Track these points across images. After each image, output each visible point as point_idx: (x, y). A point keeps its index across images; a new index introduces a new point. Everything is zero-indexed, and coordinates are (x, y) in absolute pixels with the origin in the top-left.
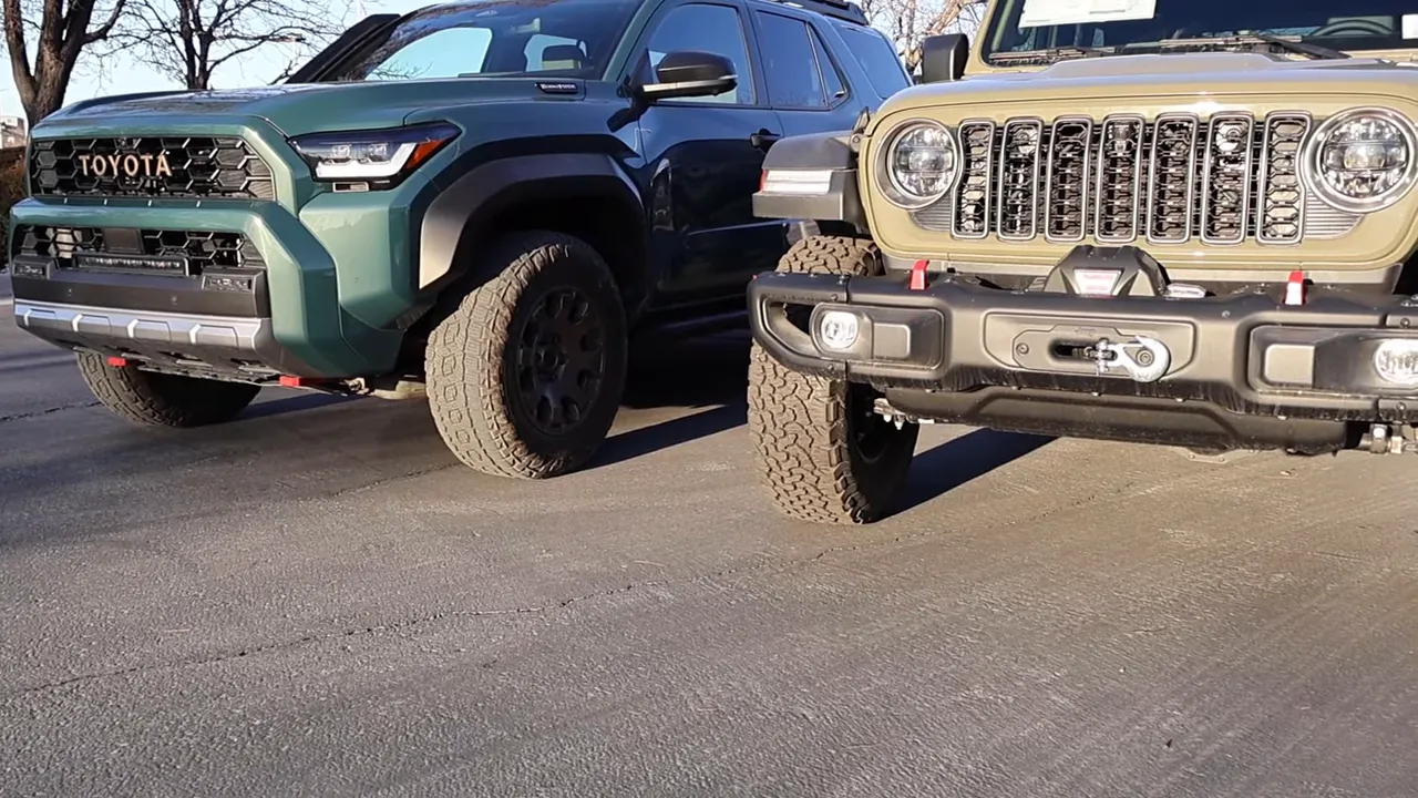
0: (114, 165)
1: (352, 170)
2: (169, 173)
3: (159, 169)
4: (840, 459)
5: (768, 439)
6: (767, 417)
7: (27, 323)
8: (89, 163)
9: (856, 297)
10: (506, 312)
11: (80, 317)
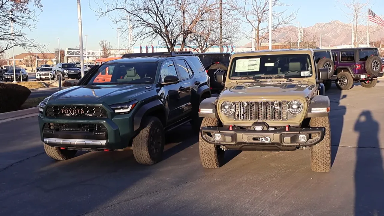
0: (70, 112)
1: (122, 111)
2: (84, 113)
3: (82, 112)
4: (216, 157)
5: (203, 155)
6: (203, 151)
7: (47, 142)
8: (63, 111)
9: (221, 132)
10: (148, 134)
11: (62, 141)
